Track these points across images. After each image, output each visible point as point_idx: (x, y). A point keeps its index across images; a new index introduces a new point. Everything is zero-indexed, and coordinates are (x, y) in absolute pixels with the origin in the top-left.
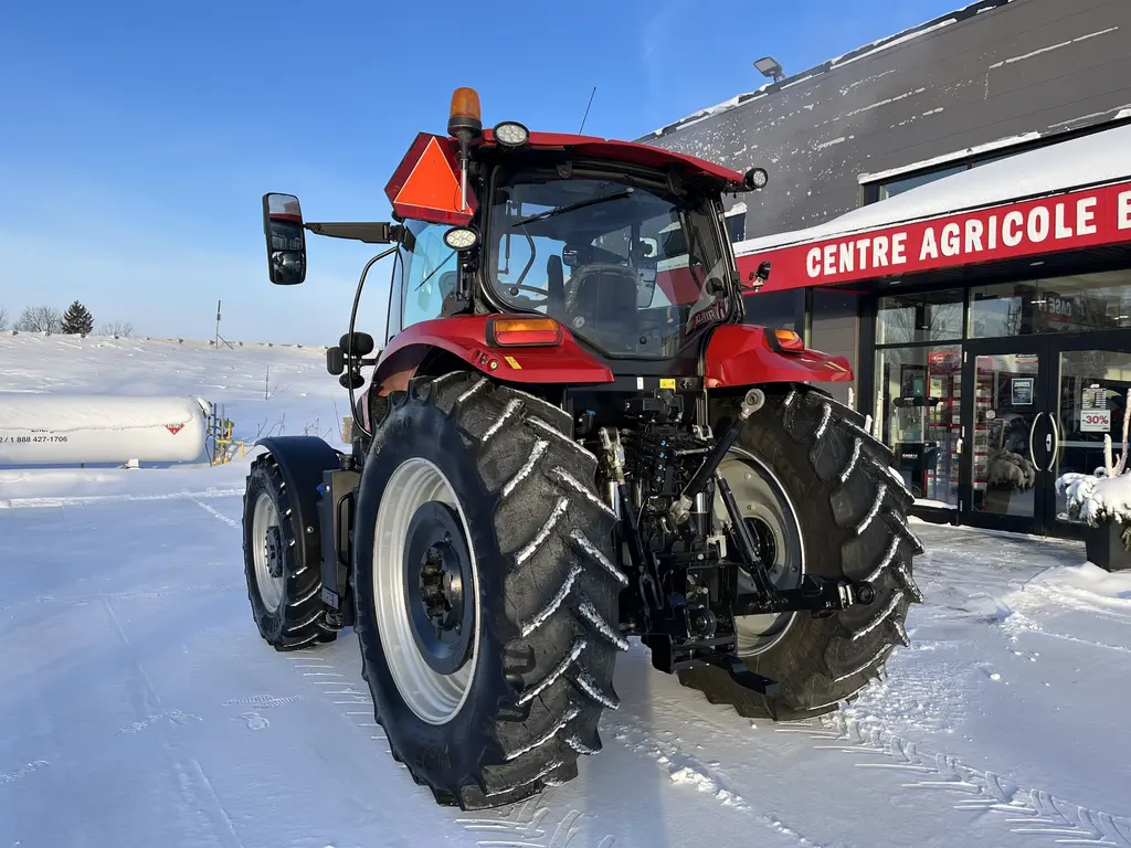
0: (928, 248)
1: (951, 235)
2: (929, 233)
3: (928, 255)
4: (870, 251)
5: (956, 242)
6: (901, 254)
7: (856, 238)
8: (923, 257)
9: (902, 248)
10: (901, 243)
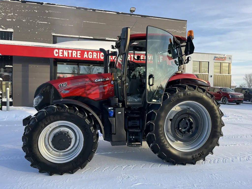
0: (86, 56)
1: (90, 54)
2: (86, 53)
3: (86, 57)
4: (72, 53)
5: (91, 56)
6: (79, 56)
7: (68, 50)
8: (84, 57)
9: (80, 54)
10: (79, 53)
